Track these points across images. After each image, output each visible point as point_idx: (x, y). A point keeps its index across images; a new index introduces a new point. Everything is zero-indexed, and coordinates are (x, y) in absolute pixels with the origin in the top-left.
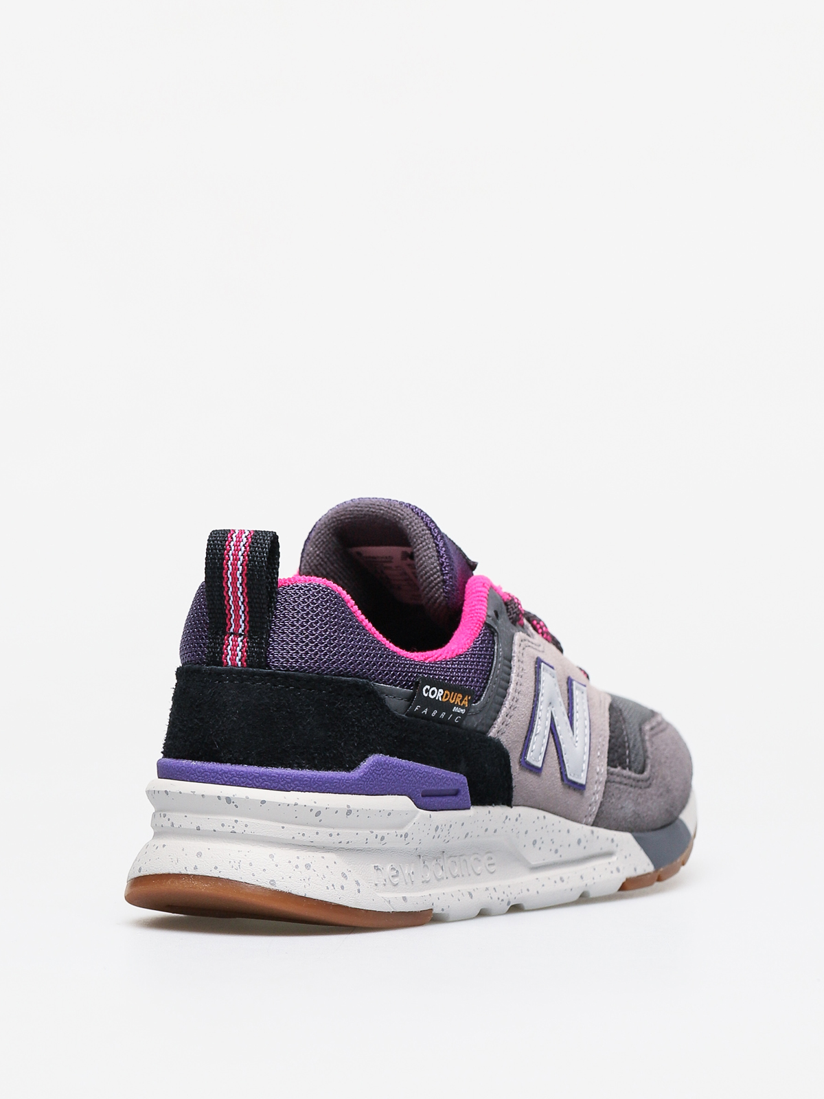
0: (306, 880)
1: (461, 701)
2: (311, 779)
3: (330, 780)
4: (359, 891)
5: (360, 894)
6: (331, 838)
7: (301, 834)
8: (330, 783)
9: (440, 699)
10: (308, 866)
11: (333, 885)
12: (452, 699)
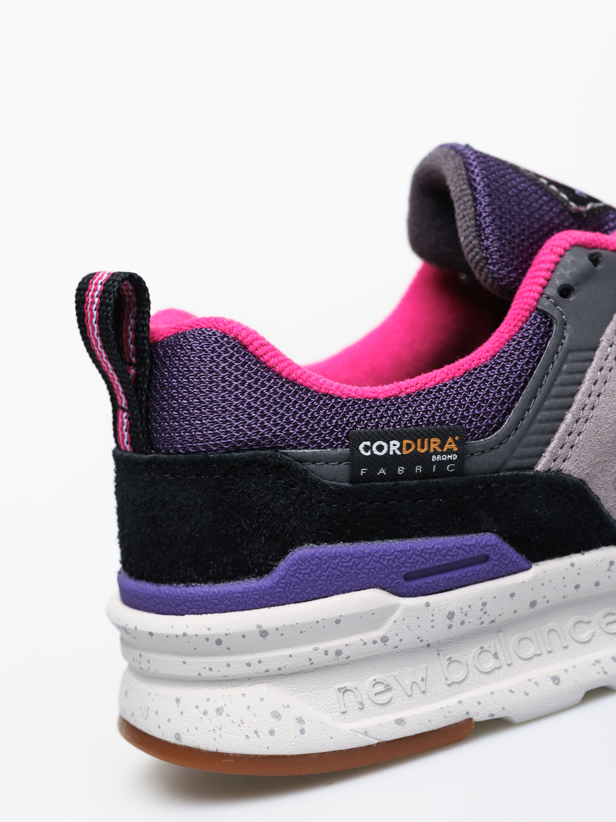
0: (217, 730)
1: (442, 446)
2: (202, 598)
3: (228, 596)
4: (302, 732)
5: (304, 736)
6: (250, 668)
7: (207, 669)
8: (230, 599)
9: (398, 453)
10: (219, 711)
11: (256, 732)
12: (422, 447)
